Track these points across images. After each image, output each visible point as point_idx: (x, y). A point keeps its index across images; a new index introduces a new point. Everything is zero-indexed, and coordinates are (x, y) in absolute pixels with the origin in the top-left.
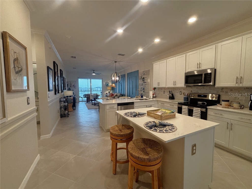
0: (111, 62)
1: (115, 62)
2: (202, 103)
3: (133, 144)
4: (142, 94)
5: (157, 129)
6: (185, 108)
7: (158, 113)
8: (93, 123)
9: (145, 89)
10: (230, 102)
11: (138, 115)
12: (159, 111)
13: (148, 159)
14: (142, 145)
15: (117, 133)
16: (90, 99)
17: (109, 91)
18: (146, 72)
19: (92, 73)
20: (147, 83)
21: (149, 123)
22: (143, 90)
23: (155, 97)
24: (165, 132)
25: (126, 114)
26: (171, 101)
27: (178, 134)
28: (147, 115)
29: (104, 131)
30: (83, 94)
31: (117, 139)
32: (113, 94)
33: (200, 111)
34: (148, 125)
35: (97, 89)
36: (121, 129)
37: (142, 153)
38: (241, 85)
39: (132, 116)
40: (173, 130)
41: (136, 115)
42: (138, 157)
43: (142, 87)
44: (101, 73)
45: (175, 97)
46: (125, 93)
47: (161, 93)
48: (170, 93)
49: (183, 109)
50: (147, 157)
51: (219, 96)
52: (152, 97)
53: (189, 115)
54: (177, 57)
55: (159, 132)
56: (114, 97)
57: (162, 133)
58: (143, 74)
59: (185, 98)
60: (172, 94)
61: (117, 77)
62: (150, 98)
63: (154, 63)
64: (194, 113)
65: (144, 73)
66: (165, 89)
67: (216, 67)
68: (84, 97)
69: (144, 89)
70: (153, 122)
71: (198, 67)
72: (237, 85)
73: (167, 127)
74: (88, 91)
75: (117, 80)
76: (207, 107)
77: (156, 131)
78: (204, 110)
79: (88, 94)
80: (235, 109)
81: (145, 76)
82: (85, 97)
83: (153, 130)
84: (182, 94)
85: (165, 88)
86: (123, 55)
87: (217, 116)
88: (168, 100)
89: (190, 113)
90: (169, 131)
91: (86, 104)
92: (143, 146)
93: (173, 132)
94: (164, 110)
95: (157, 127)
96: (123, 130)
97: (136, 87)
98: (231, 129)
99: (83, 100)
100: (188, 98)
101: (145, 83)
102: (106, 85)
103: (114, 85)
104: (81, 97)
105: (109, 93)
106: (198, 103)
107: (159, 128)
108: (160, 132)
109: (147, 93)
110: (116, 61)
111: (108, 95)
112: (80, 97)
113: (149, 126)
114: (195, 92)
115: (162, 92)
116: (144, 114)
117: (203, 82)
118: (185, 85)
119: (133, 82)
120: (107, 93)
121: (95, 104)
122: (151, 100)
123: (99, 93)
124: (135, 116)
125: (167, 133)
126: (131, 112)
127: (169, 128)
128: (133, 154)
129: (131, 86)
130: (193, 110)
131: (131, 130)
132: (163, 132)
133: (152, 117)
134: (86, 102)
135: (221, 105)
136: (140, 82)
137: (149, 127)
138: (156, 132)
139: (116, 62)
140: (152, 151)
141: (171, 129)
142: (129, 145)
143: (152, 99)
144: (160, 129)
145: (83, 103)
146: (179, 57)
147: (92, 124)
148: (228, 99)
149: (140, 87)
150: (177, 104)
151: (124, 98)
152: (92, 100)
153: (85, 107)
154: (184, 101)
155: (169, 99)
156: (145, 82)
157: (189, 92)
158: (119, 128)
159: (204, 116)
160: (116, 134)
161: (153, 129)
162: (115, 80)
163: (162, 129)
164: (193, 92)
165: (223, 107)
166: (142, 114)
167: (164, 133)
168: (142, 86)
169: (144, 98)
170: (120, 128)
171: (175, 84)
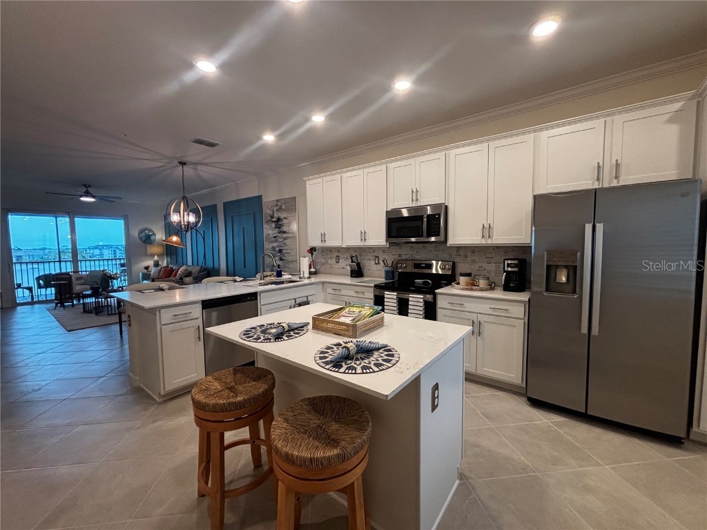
0: (166, 161)
1: (180, 163)
2: (424, 283)
3: (285, 425)
4: (279, 265)
5: (356, 366)
6: (391, 297)
7: (342, 320)
8: (102, 379)
9: (284, 251)
10: (473, 275)
11: (288, 331)
12: (343, 313)
13: (338, 456)
14: (311, 419)
15: (221, 402)
16: (75, 291)
17: (156, 258)
18: (285, 204)
19: (81, 196)
20: (289, 235)
21: (328, 352)
22: (278, 254)
23: (315, 273)
24: (376, 369)
25: (247, 334)
26: (355, 281)
27: (408, 369)
28: (313, 328)
29: (154, 399)
30: (36, 275)
31: (223, 421)
32: (172, 270)
33: (422, 300)
34: (327, 357)
35: (97, 252)
36: (233, 384)
37: (317, 443)
38: (489, 242)
39: (270, 339)
40: (391, 360)
41: (282, 334)
42: (311, 459)
43: (275, 244)
44: (120, 198)
45: (365, 271)
46: (216, 266)
47: (330, 261)
48: (352, 262)
49: (386, 300)
50: (336, 452)
51: (454, 264)
52: (307, 275)
53: (400, 313)
54: (366, 170)
55: (363, 373)
56: (181, 279)
57: (371, 373)
58: (275, 209)
59: (387, 272)
60: (358, 265)
61: (188, 215)
62: (302, 276)
63: (309, 180)
64: (410, 307)
65: (279, 204)
66: (339, 251)
67: (448, 201)
68: (40, 287)
69: (280, 251)
70: (335, 345)
71: (414, 199)
72: (483, 242)
73: (376, 354)
74: (60, 261)
75: (188, 222)
76: (436, 291)
77: (354, 371)
78: (429, 297)
79: (61, 274)
80: (482, 290)
81: (282, 215)
82: (47, 286)
83: (347, 371)
84: (381, 262)
85: (339, 249)
86: (212, 145)
87: (454, 308)
88: (348, 280)
89: (403, 309)
90: (385, 363)
91: (54, 312)
92: (315, 421)
93: (395, 364)
94: (355, 308)
95: (352, 359)
96: (241, 388)
97: (257, 246)
98: (480, 333)
99: (36, 299)
100: (393, 272)
101: (284, 235)
102: (144, 239)
103: (175, 239)
104: (25, 285)
105: (156, 264)
106: (415, 282)
107: (358, 363)
108: (365, 371)
109: (292, 262)
110: (185, 160)
111: (154, 273)
112: (19, 286)
113: (332, 362)
114: (406, 257)
115: (331, 258)
116: (303, 327)
117: (425, 234)
118: (387, 241)
119: (245, 230)
120: (147, 268)
121: (98, 310)
122: (306, 281)
123: (113, 269)
124: (278, 337)
125: (381, 370)
126: (263, 325)
127: (382, 357)
128: (292, 455)
129: (238, 242)
130: (408, 300)
131: (266, 380)
132: (371, 370)
133: (327, 331)
134: (54, 305)
135: (458, 284)
136: (269, 230)
137: (331, 365)
138: (355, 373)
139: (183, 164)
140: (343, 429)
141: (386, 357)
142: (272, 430)
143: (308, 278)
144: (361, 363)
145: (36, 310)
146: (371, 169)
147: (94, 385)
148: (468, 272)
149: (268, 246)
150: (372, 289)
151: (222, 282)
152: (80, 296)
153: (49, 325)
154: (386, 279)
155: (352, 277)
156: (284, 232)
157: (396, 257)
158: (226, 383)
159: (430, 312)
160: (218, 404)
161: (345, 367)
162: (180, 222)
163: (366, 361)
164: (404, 257)
165: (463, 289)
166: (295, 326)
167: (374, 372)
168: (275, 241)
169: (286, 276)
170: (228, 381)
171: (365, 240)
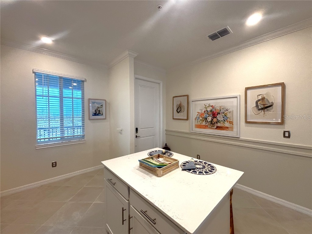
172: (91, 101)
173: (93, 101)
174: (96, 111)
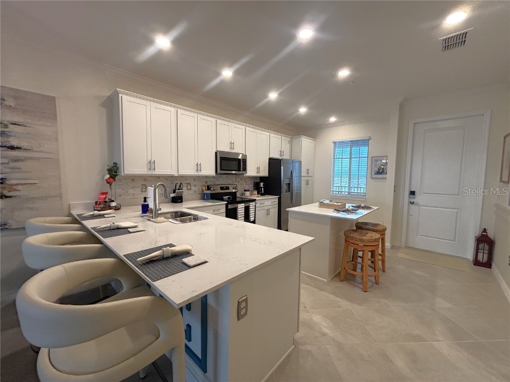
2: (228, 198)
6: (242, 207)
18: (15, 98)
20: (34, 155)
33: (254, 205)
49: (239, 209)
71: (232, 147)
117: (242, 169)
146: (204, 117)
150: (225, 206)
156: (13, 148)
172: (374, 158)
173: (376, 158)
174: (379, 169)
